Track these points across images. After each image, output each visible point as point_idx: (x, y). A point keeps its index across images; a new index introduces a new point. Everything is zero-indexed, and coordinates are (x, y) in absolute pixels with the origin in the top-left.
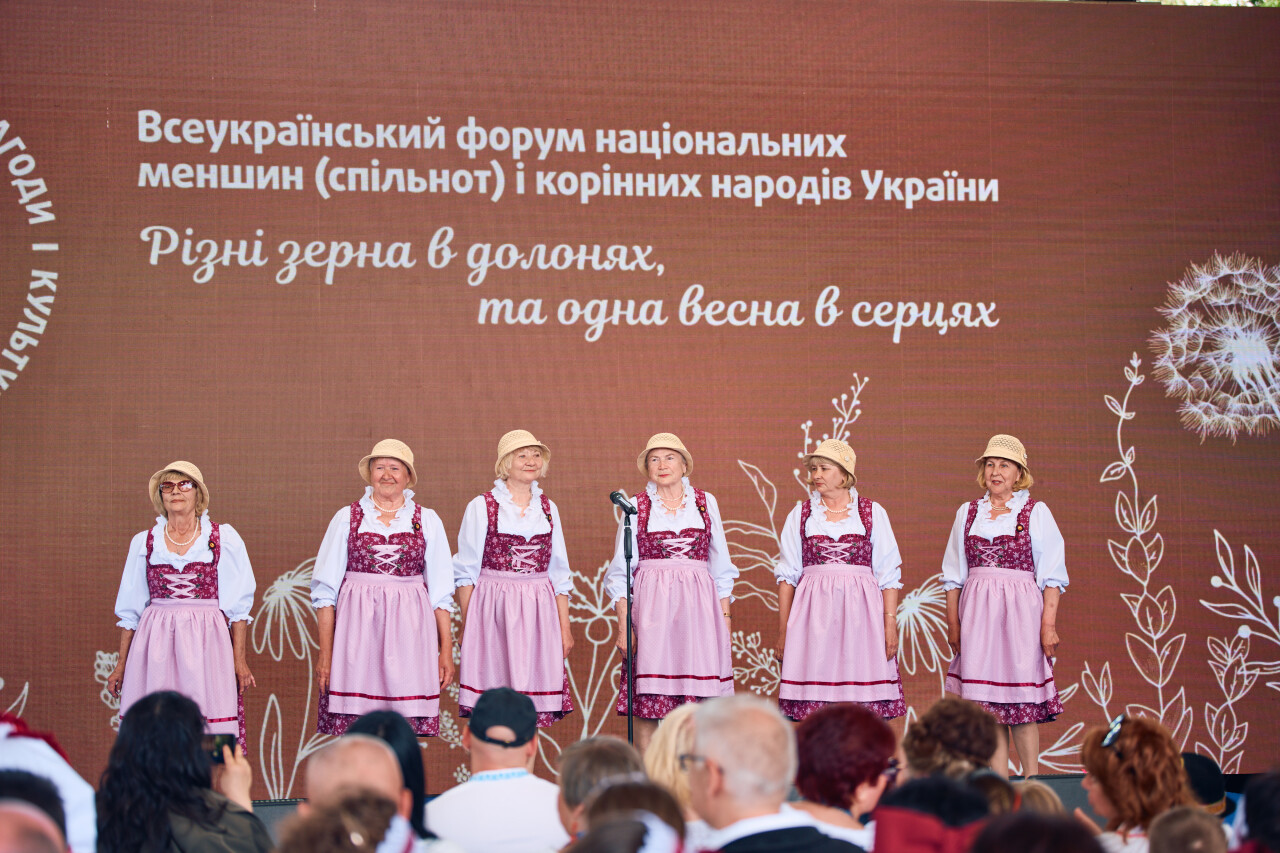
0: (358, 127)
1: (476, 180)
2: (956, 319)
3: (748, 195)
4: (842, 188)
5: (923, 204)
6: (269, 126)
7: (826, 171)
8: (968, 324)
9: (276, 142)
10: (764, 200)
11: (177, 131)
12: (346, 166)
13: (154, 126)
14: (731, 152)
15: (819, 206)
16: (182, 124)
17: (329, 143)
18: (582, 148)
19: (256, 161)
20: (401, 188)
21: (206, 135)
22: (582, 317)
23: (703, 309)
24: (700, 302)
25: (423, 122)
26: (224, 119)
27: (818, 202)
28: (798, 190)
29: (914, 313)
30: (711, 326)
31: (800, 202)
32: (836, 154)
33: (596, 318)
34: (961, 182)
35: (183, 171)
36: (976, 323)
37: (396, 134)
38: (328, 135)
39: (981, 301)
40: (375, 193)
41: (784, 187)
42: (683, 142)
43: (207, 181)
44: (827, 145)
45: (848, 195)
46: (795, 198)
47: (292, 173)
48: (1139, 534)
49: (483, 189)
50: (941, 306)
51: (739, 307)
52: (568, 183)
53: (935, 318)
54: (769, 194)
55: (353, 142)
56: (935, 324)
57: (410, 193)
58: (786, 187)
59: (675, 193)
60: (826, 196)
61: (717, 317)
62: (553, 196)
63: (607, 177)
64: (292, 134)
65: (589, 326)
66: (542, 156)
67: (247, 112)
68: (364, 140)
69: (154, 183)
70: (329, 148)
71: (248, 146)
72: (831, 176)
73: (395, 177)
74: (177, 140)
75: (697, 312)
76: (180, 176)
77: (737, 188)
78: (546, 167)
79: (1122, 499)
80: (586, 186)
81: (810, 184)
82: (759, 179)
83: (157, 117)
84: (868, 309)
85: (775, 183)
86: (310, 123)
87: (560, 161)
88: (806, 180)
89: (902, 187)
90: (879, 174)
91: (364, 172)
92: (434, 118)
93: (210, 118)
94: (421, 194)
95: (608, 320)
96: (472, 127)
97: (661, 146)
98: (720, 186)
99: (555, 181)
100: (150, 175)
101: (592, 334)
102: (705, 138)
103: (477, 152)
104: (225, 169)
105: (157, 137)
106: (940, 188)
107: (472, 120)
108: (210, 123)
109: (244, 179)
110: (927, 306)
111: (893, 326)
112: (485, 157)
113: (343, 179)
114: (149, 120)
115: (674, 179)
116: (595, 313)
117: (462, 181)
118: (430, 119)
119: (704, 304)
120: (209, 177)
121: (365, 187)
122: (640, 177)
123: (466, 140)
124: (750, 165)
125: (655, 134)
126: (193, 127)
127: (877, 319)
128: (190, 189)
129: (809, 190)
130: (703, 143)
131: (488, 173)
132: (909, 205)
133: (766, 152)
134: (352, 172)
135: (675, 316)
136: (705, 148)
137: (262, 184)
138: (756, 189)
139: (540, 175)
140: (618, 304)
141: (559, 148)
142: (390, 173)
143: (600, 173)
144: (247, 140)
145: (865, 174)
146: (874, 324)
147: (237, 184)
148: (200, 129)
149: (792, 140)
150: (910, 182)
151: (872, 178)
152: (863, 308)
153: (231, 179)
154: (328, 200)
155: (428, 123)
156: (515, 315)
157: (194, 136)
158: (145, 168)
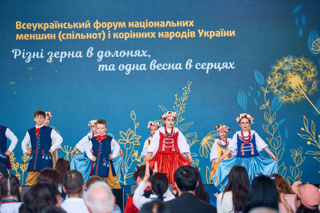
0: (69, 24)
1: (98, 35)
2: (223, 67)
3: (168, 37)
4: (193, 34)
5: (215, 38)
6: (47, 24)
7: (188, 30)
8: (227, 68)
9: (49, 28)
10: (172, 38)
11: (25, 26)
12: (66, 33)
13: (20, 25)
14: (164, 26)
15: (187, 39)
16: (26, 24)
17: (62, 28)
18: (125, 27)
19: (44, 32)
20: (79, 38)
21: (32, 27)
22: (125, 69)
23: (156, 66)
24: (155, 64)
25: (85, 22)
26: (36, 23)
27: (186, 38)
28: (181, 35)
29: (212, 66)
30: (158, 70)
31: (182, 38)
32: (191, 26)
33: (128, 69)
34: (225, 32)
35: (26, 36)
36: (229, 68)
37: (78, 25)
38: (61, 26)
39: (230, 62)
40: (73, 39)
41: (177, 35)
42: (151, 24)
43: (32, 38)
44: (189, 23)
45: (194, 36)
46: (180, 37)
47: (53, 35)
48: (271, 123)
49: (100, 38)
50: (219, 64)
51: (165, 65)
52: (121, 35)
53: (218, 67)
54: (173, 36)
55: (68, 27)
56: (218, 68)
57: (82, 39)
58: (178, 35)
59: (149, 37)
60: (189, 36)
61: (160, 68)
62: (118, 39)
63: (131, 33)
64: (53, 26)
65: (127, 71)
66: (115, 29)
67: (42, 21)
68: (70, 27)
69: (20, 39)
70: (62, 29)
71: (42, 29)
72: (190, 31)
73: (78, 35)
74: (25, 28)
75: (155, 67)
76: (26, 37)
77: (165, 35)
78: (116, 32)
79: (266, 113)
80: (126, 36)
81: (184, 34)
82: (171, 33)
83: (20, 23)
84: (200, 65)
85: (175, 34)
86: (57, 23)
87: (119, 30)
88: (183, 33)
89: (209, 34)
90: (203, 30)
91: (70, 34)
92: (88, 21)
93: (33, 23)
94: (84, 39)
95: (132, 69)
96: (97, 22)
97: (145, 25)
98: (161, 35)
99: (118, 35)
100: (19, 37)
101: (127, 73)
102: (157, 23)
103: (98, 28)
104: (37, 35)
105: (20, 28)
106: (219, 33)
107: (97, 21)
108: (33, 24)
109: (41, 37)
110: (216, 64)
111: (206, 69)
112: (100, 30)
113: (65, 36)
114: (19, 24)
115: (149, 33)
116: (128, 67)
117: (95, 36)
118: (87, 21)
119: (156, 64)
120: (33, 37)
121: (70, 38)
122: (140, 33)
123: (96, 26)
124: (169, 29)
125: (144, 23)
126: (29, 25)
127: (202, 67)
128: (28, 40)
129: (184, 35)
130: (156, 24)
131: (101, 34)
132: (211, 38)
133: (173, 26)
134: (67, 35)
135: (149, 68)
136: (157, 25)
137: (46, 38)
138: (170, 35)
139: (114, 34)
140: (134, 65)
141: (119, 27)
142: (77, 34)
143: (130, 32)
144: (42, 28)
145: (199, 31)
146: (201, 69)
147: (40, 38)
148: (31, 25)
149: (179, 22)
150: (211, 32)
151: (201, 31)
152: (198, 64)
153: (38, 37)
154: (62, 41)
155: (86, 22)
156: (108, 68)
157: (29, 27)
158: (18, 35)
